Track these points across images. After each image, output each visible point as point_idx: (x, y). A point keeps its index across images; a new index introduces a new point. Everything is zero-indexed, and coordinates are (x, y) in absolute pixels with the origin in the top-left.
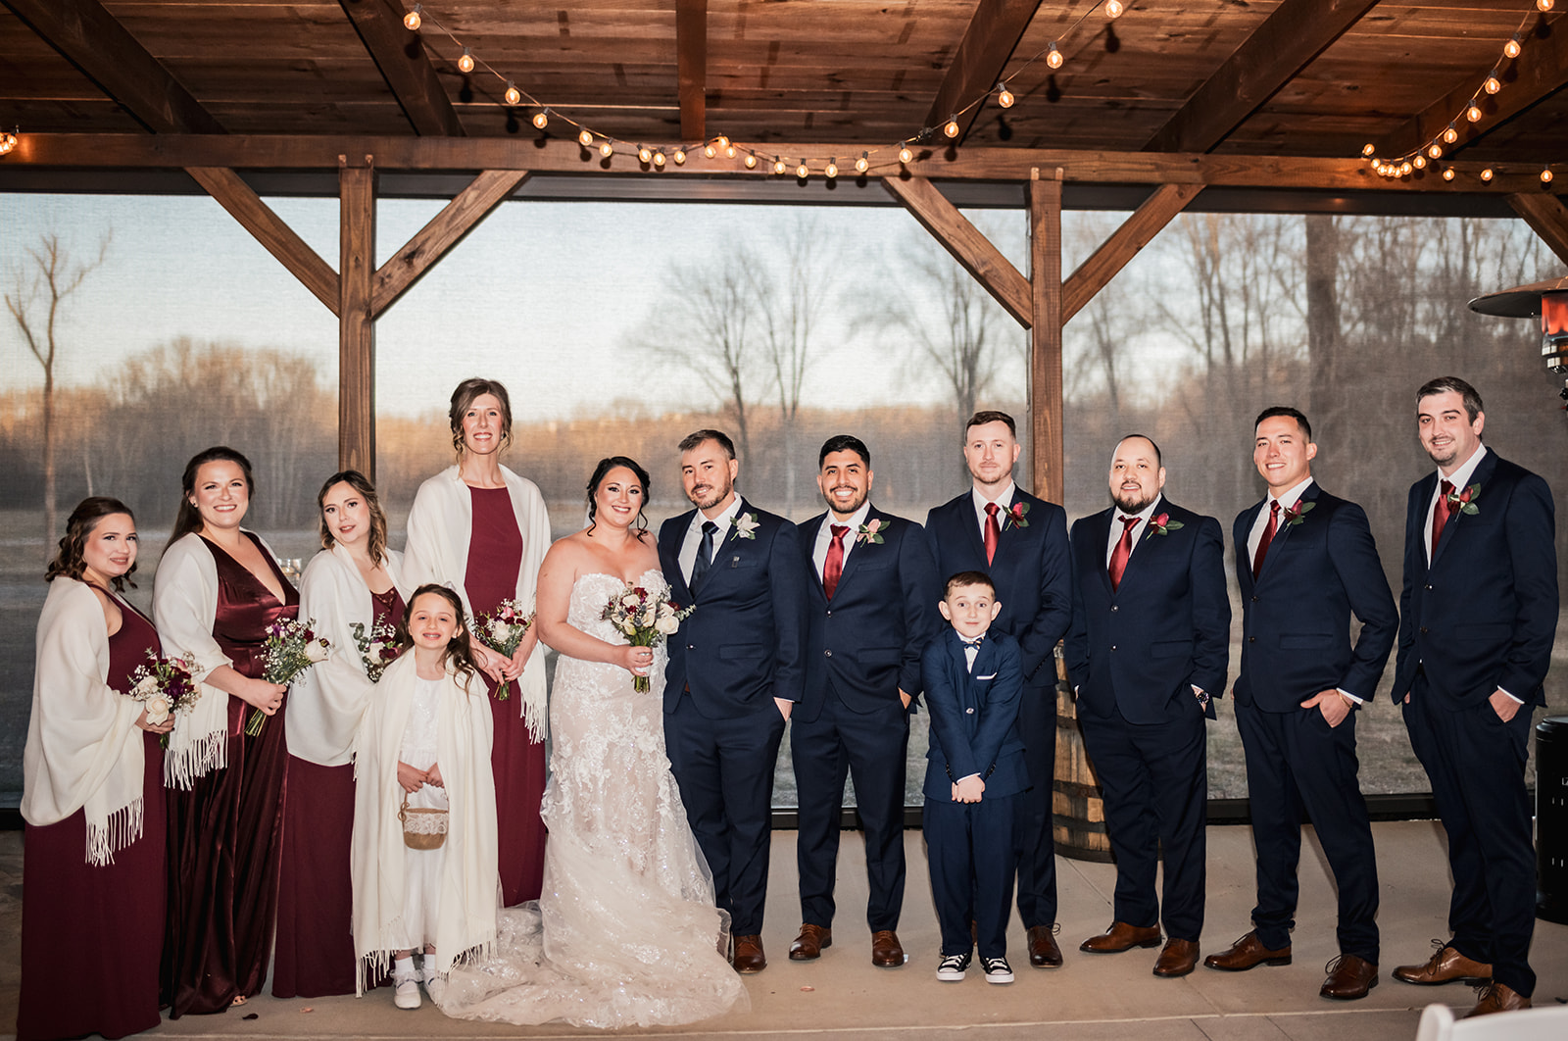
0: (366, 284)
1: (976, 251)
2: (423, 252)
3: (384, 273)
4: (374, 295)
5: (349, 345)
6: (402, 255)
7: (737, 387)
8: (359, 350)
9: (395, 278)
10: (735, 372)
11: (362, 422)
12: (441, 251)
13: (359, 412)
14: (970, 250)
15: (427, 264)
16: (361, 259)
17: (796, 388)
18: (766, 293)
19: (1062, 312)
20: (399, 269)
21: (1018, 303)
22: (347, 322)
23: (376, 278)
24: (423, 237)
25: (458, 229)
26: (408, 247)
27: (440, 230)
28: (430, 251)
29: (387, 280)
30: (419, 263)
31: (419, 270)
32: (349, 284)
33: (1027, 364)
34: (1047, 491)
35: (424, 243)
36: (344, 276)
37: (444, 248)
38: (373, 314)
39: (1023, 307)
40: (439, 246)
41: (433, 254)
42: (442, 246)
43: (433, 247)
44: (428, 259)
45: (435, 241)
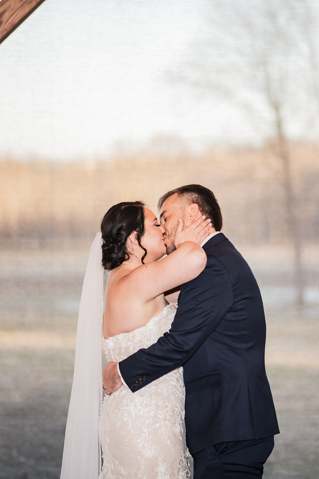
2: (1, 23)
15: (4, 33)
25: (31, 2)
27: (15, 3)
28: (7, 22)
35: (2, 15)
40: (15, 17)
41: (10, 25)
42: (17, 17)
43: (9, 19)
44: (5, 29)
45: (11, 13)
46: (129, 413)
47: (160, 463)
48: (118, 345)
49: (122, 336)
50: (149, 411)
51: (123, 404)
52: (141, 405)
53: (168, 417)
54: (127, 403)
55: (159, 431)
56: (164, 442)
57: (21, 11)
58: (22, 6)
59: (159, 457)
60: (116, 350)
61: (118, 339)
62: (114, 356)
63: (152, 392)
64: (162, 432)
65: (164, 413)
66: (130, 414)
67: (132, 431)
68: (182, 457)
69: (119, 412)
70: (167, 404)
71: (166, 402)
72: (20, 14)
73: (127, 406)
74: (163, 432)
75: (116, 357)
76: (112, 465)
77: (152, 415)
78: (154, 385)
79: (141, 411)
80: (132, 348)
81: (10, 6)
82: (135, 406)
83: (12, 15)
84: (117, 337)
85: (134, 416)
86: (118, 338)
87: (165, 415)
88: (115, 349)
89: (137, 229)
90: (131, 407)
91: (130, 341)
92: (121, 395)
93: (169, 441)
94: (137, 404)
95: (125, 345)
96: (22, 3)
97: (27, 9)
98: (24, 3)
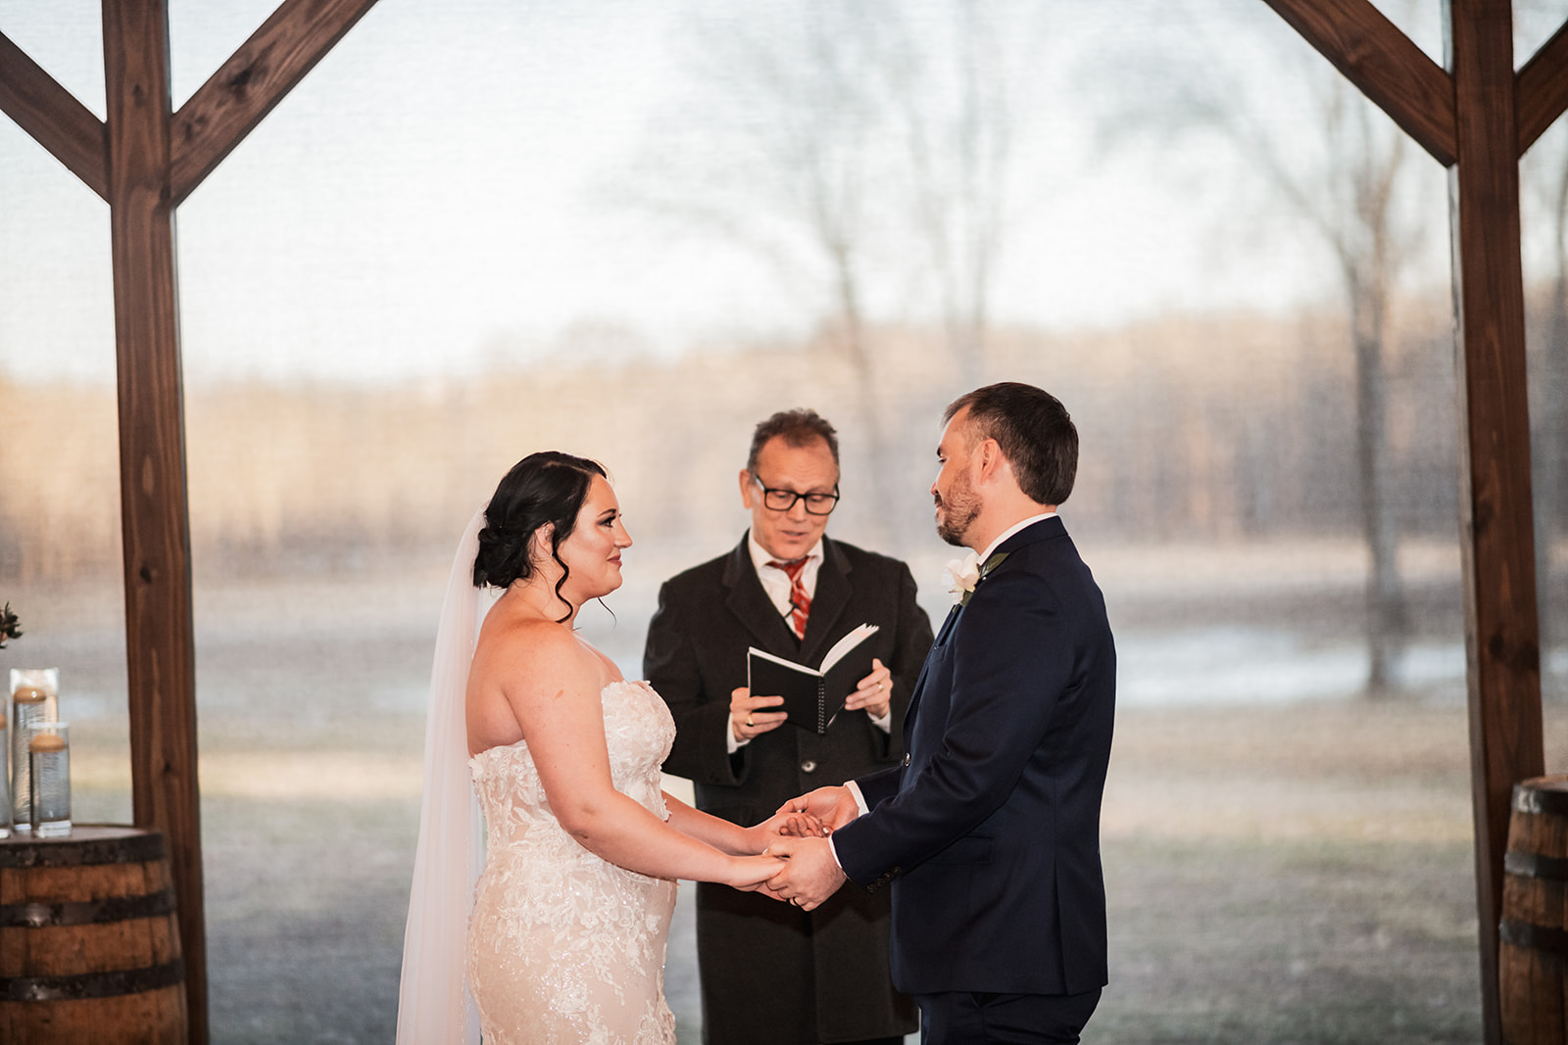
0: (158, 137)
1: (1339, 18)
2: (265, 71)
3: (192, 114)
4: (175, 156)
5: (130, 254)
6: (223, 78)
7: (847, 289)
8: (149, 265)
9: (212, 124)
10: (839, 250)
11: (162, 404)
12: (299, 67)
13: (155, 383)
14: (1328, 18)
15: (273, 94)
16: (145, 88)
17: (980, 280)
18: (906, 68)
19: (1517, 129)
20: (220, 104)
21: (1429, 118)
22: (125, 214)
23: (176, 128)
24: (262, 43)
25: (329, 23)
26: (235, 63)
27: (294, 27)
28: (278, 67)
29: (197, 128)
30: (257, 92)
31: (257, 105)
32: (125, 137)
33: (1452, 235)
34: (1497, 486)
35: (265, 53)
36: (114, 125)
37: (303, 62)
38: (173, 194)
39: (1437, 124)
40: (295, 58)
41: (284, 74)
42: (299, 57)
43: (283, 60)
44: (274, 84)
45: (287, 48)
46: (518, 920)
47: (593, 1026)
48: (491, 773)
49: (498, 752)
50: (563, 912)
51: (506, 902)
52: (545, 900)
53: (606, 926)
54: (514, 897)
55: (587, 955)
56: (600, 980)
57: (307, 43)
58: (309, 32)
59: (589, 1013)
60: (490, 783)
61: (491, 759)
62: (487, 796)
63: (567, 872)
64: (593, 958)
65: (598, 917)
66: (521, 922)
67: (527, 959)
68: (647, 1013)
69: (498, 919)
70: (605, 896)
71: (602, 893)
72: (304, 51)
73: (514, 906)
74: (596, 957)
75: (491, 799)
76: (493, 1037)
77: (571, 922)
78: (572, 857)
79: (544, 914)
80: (521, 777)
81: (283, 34)
82: (531, 903)
83: (289, 54)
84: (489, 755)
85: (529, 925)
86: (492, 756)
87: (600, 920)
88: (488, 780)
89: (558, 521)
90: (522, 906)
91: (517, 762)
92: (501, 882)
93: (610, 976)
94: (535, 899)
95: (507, 772)
96: (310, 26)
97: (322, 40)
98: (316, 25)
